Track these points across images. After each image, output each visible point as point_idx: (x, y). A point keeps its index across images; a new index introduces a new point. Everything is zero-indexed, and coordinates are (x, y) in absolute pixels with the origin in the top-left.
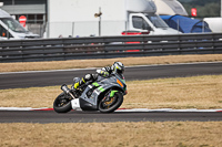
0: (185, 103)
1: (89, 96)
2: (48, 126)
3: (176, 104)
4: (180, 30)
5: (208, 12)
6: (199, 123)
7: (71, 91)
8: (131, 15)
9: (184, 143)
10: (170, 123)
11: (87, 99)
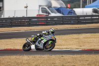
0: (65, 47)
2: (4, 57)
3: (61, 47)
4: (63, 14)
5: (75, 6)
6: (71, 56)
7: (31, 41)
8: (41, 7)
9: (65, 65)
10: (58, 56)
11: (38, 45)
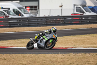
1: (41, 42)
